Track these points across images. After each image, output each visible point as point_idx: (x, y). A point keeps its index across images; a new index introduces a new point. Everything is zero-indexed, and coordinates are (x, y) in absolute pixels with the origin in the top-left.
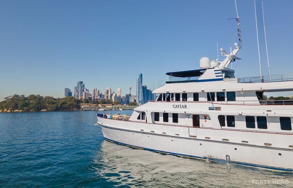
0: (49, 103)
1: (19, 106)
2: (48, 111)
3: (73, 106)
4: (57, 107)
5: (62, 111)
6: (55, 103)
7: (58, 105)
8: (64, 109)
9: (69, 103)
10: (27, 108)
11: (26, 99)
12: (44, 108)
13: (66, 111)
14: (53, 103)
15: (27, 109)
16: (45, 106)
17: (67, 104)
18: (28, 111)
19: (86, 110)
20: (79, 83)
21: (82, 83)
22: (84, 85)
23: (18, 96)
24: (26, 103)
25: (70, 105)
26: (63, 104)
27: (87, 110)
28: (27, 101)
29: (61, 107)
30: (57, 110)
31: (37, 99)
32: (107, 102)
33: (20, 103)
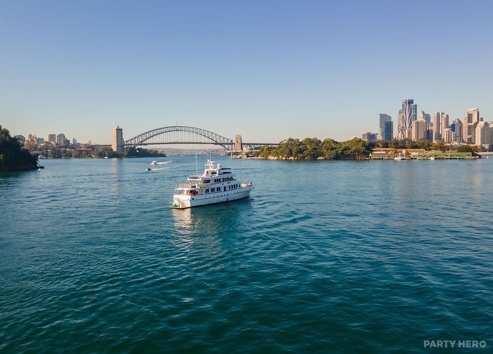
0: (328, 149)
1: (294, 153)
2: (325, 159)
3: (360, 152)
4: (337, 154)
5: (344, 160)
6: (335, 148)
7: (337, 152)
8: (346, 156)
9: (354, 148)
10: (301, 155)
11: (301, 144)
12: (320, 155)
13: (349, 159)
14: (332, 149)
15: (301, 157)
16: (322, 153)
17: (350, 151)
18: (303, 159)
19: (375, 159)
20: (406, 103)
21: (411, 102)
22: (416, 106)
23: (293, 140)
24: (300, 149)
25: (354, 152)
26: (345, 149)
27: (377, 159)
28: (301, 147)
29: (342, 153)
30: (338, 158)
31: (313, 144)
32: (419, 145)
33: (295, 149)
